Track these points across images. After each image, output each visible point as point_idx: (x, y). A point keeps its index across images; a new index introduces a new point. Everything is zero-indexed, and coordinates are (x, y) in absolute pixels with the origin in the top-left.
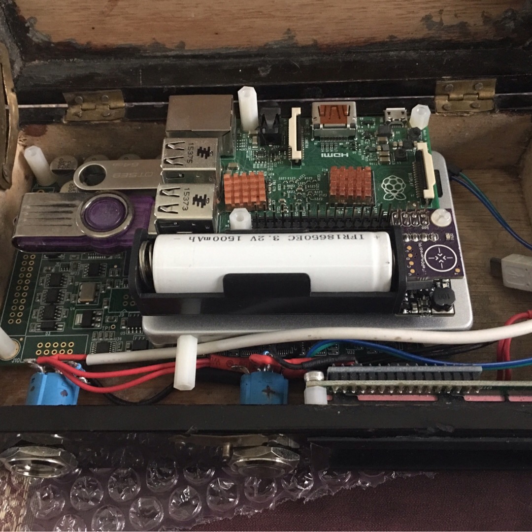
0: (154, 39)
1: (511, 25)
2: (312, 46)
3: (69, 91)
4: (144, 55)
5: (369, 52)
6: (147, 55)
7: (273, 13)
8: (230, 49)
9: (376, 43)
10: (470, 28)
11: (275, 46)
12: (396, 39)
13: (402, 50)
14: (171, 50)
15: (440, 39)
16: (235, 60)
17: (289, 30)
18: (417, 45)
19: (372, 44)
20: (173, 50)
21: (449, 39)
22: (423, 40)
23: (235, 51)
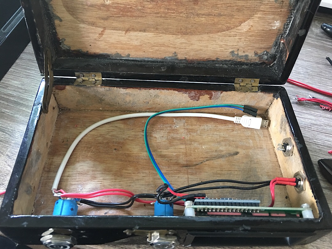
0: (117, 52)
1: (266, 57)
2: (184, 60)
3: (78, 72)
4: (111, 58)
5: (207, 64)
6: (113, 58)
7: (169, 45)
8: (149, 58)
9: (211, 60)
10: (249, 57)
11: (169, 59)
12: (219, 60)
13: (221, 64)
14: (123, 57)
15: (237, 61)
16: (151, 63)
17: (175, 52)
18: (227, 62)
19: (209, 61)
20: (125, 57)
21: (240, 61)
22: (230, 61)
23: (151, 59)
